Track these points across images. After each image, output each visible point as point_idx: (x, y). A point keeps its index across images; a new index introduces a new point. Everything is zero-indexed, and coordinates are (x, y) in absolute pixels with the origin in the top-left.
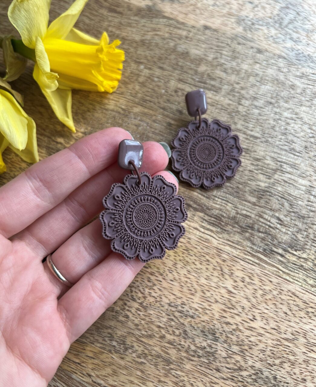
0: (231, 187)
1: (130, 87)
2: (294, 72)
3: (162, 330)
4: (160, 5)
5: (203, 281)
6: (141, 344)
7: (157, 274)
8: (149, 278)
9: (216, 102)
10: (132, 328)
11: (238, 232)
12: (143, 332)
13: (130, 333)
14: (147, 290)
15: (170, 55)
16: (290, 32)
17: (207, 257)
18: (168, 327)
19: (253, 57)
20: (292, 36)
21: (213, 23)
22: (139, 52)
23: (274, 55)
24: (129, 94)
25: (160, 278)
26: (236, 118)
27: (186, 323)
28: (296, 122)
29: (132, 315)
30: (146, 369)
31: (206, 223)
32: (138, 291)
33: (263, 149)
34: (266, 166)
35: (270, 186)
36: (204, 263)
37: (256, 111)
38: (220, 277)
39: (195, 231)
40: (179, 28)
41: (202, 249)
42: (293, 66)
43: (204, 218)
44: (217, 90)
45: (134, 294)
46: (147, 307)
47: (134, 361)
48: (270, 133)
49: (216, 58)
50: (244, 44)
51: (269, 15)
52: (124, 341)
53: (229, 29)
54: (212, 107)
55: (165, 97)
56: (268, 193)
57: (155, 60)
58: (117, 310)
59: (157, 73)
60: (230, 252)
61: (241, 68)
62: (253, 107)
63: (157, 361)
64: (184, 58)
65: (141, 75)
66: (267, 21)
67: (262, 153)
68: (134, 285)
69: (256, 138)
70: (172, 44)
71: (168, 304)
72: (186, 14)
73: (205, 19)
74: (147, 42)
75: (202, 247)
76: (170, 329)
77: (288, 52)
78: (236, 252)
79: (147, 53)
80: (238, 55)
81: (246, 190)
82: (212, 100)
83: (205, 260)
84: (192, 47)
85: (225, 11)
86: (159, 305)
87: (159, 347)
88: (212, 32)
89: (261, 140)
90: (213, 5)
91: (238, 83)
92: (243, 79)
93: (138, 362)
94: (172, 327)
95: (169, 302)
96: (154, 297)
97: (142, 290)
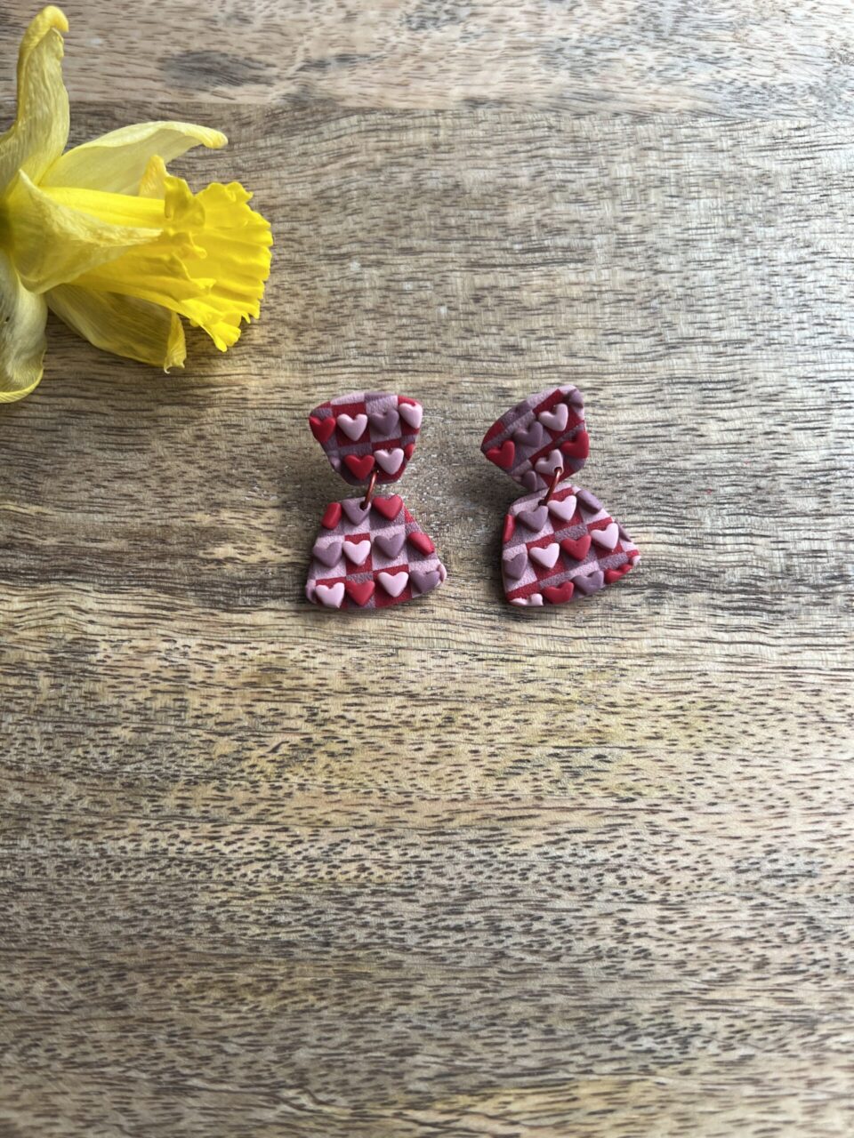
0: (742, 495)
1: (349, 330)
2: (749, 141)
3: (752, 947)
4: (321, 83)
5: (791, 769)
6: (717, 1011)
7: (666, 805)
8: (650, 823)
9: (596, 289)
10: (672, 978)
11: (815, 604)
12: (708, 976)
13: (673, 993)
14: (661, 859)
15: (413, 207)
16: (691, 41)
17: (772, 702)
18: (764, 932)
19: (632, 139)
20: (702, 51)
21: (486, 85)
22: (325, 230)
23: (681, 113)
24: (354, 352)
25: (680, 811)
26: (665, 312)
27: (801, 898)
28: (817, 265)
29: (656, 943)
30: (761, 1070)
31: (726, 613)
32: (640, 873)
33: (772, 365)
34: (799, 406)
35: (833, 451)
36: (771, 721)
37: (708, 275)
38: (828, 737)
39: (709, 649)
40: (405, 128)
41: (747, 686)
42: (740, 126)
43: (715, 602)
44: (581, 257)
45: (631, 884)
46: (683, 902)
47: (720, 1063)
48: (766, 318)
49: (540, 173)
50: (594, 113)
51: (618, 16)
52: (669, 1025)
53: (533, 85)
54: (591, 305)
55: (453, 323)
56: (838, 474)
57: (382, 234)
58: (611, 950)
59: (402, 269)
60: (820, 665)
61: (613, 176)
62: (692, 266)
63: (778, 1035)
64: (455, 204)
65: (361, 289)
66: (620, 33)
67: (774, 377)
68: (621, 860)
69: (741, 343)
70: (405, 177)
71: (733, 869)
72: (404, 85)
73: (460, 82)
74: (335, 193)
75: (747, 682)
76: (770, 933)
77: (709, 95)
78: (834, 658)
79: (350, 223)
80: (590, 146)
81: (782, 487)
82: (583, 288)
83: (770, 711)
84: (463, 165)
85: (501, 44)
86: (712, 884)
87: (766, 994)
88: (496, 110)
89: (754, 345)
90: (463, 39)
91: (626, 220)
92: (632, 203)
93: (732, 1063)
94: (771, 925)
95: (733, 865)
96: (687, 868)
97: (648, 865)
